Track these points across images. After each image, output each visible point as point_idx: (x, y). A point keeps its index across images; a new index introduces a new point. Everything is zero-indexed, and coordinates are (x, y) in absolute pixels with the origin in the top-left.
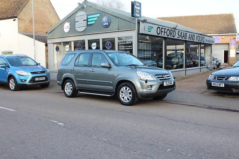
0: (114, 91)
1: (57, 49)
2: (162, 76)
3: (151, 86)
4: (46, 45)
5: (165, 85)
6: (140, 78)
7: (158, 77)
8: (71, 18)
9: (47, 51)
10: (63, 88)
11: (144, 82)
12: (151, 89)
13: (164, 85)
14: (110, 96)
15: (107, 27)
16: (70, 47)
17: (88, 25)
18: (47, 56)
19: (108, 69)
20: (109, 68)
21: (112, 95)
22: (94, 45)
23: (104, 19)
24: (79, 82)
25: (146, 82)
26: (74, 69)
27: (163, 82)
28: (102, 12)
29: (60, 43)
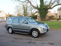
0: (30, 32)
3: (45, 30)
7: (46, 27)
10: (8, 30)
13: (48, 29)
20: (27, 23)
24: (14, 28)
25: (43, 29)
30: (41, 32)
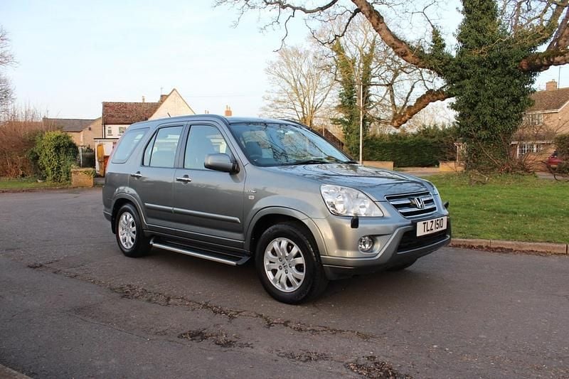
0: (247, 248)
2: (408, 202)
3: (373, 238)
5: (420, 232)
6: (331, 209)
7: (397, 207)
11: (347, 224)
12: (371, 250)
13: (418, 235)
14: (234, 263)
19: (227, 174)
20: (233, 171)
21: (240, 263)
24: (151, 213)
25: (355, 223)
26: (139, 172)
27: (414, 225)
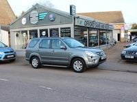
0: (70, 64)
1: (17, 35)
3: (95, 60)
4: (9, 33)
7: (98, 54)
8: (27, 15)
9: (9, 37)
10: (31, 62)
11: (90, 58)
12: (94, 62)
13: (102, 59)
15: (53, 21)
16: (27, 34)
17: (39, 20)
18: (9, 40)
20: (65, 49)
21: (68, 67)
22: (44, 33)
23: (51, 16)
27: (101, 57)
28: (50, 11)
29: (19, 32)
30: (88, 63)
